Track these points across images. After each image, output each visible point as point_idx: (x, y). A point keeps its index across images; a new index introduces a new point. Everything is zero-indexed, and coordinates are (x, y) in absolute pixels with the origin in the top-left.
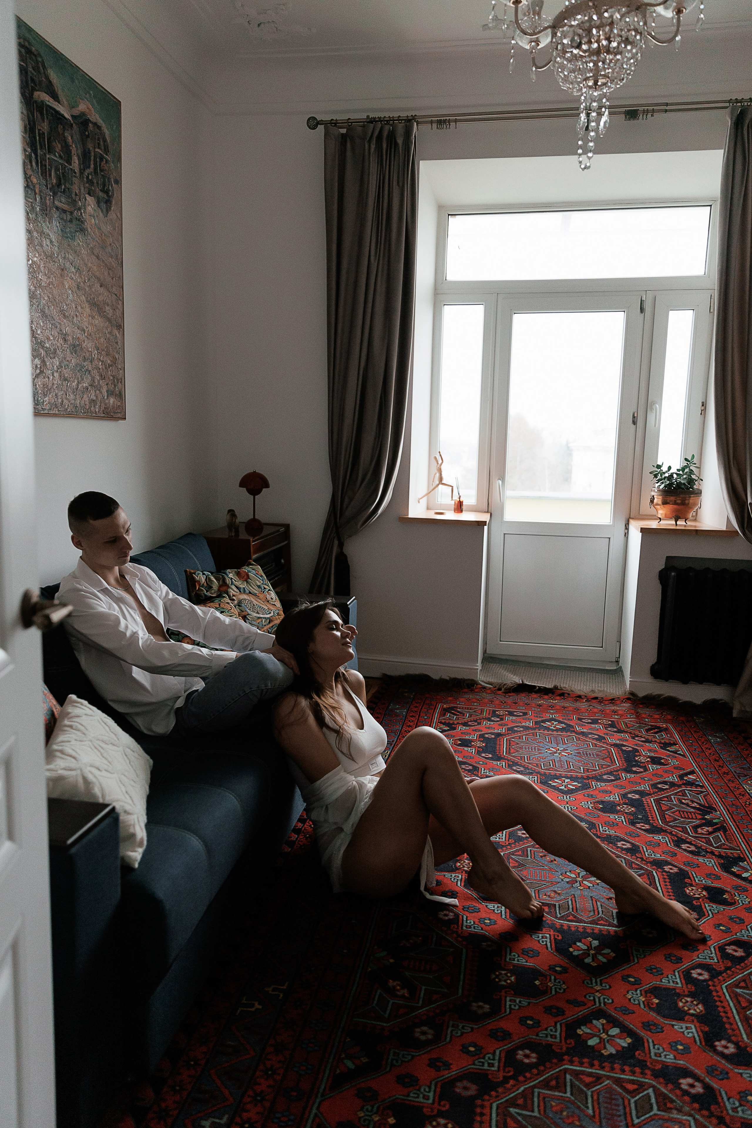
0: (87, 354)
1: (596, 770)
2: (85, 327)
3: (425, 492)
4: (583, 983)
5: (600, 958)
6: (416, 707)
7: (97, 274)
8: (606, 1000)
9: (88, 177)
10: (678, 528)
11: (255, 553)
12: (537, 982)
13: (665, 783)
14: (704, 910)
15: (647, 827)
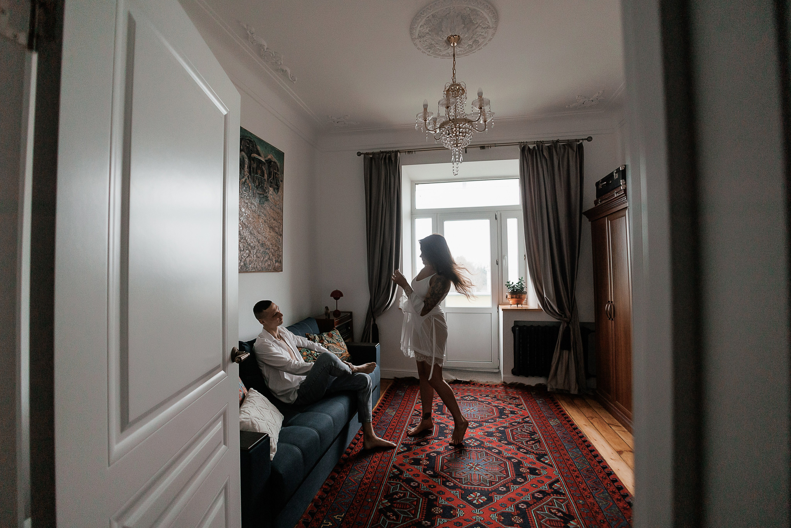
0: (268, 247)
2: (267, 237)
5: (480, 500)
6: (408, 392)
7: (273, 216)
8: (481, 519)
9: (270, 181)
10: (518, 308)
11: (336, 325)
12: (452, 512)
14: (527, 478)
15: (506, 442)
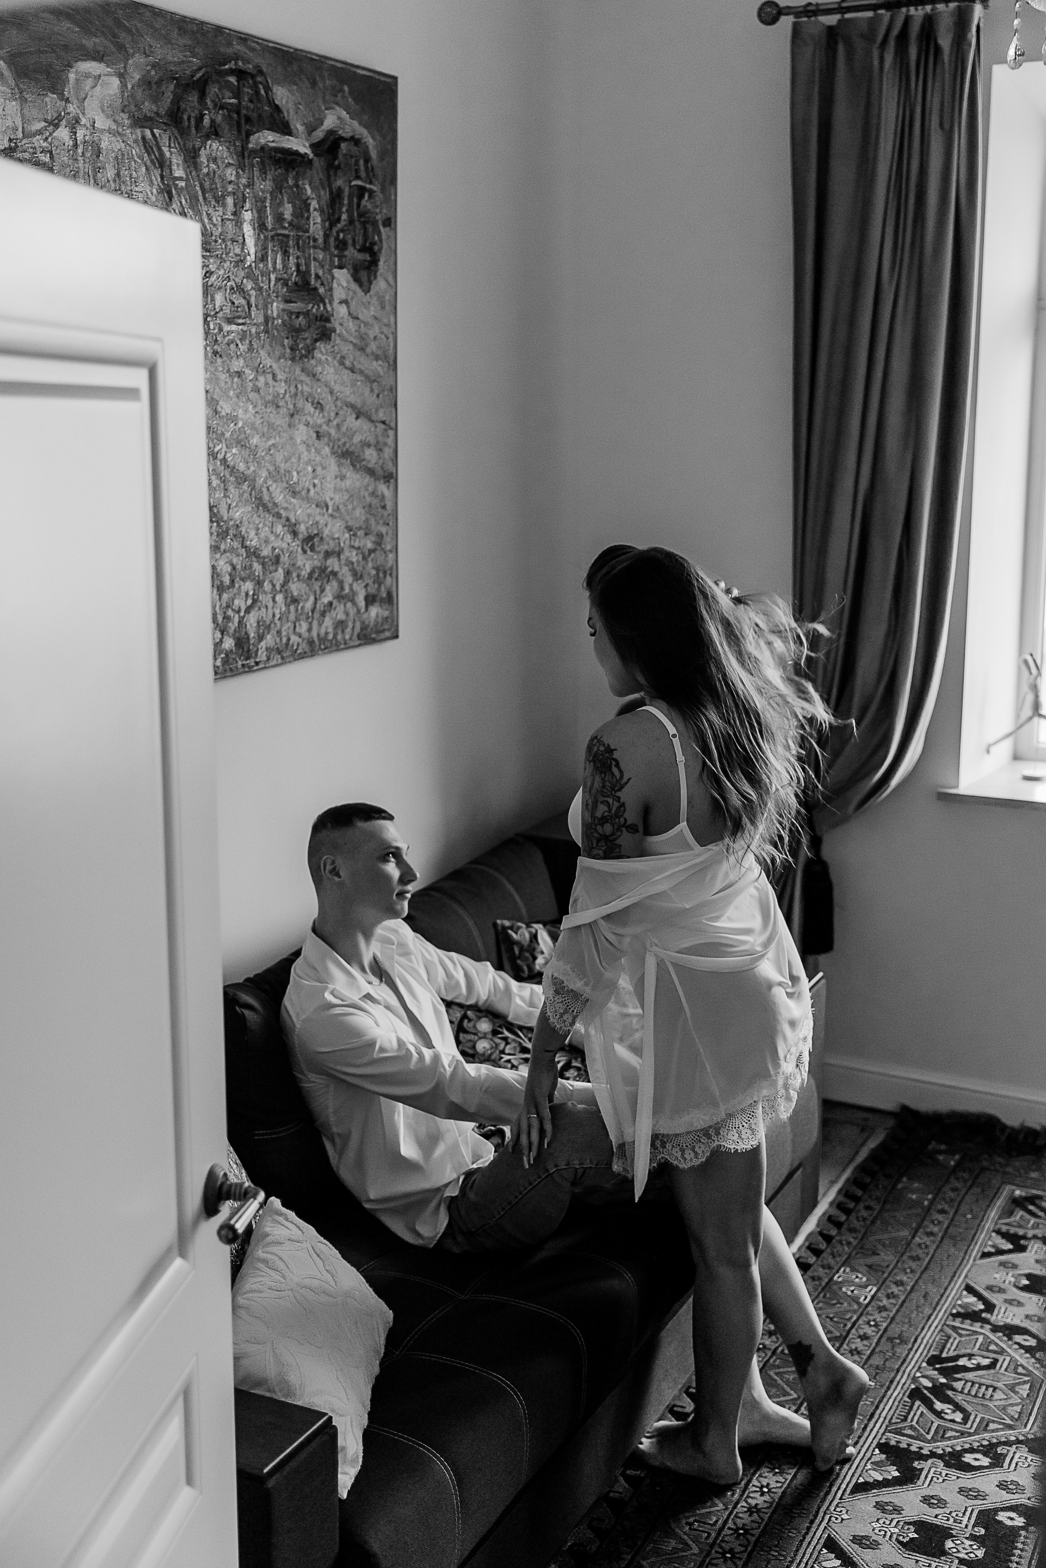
2: (328, 500)
3: (1008, 725)
7: (352, 399)
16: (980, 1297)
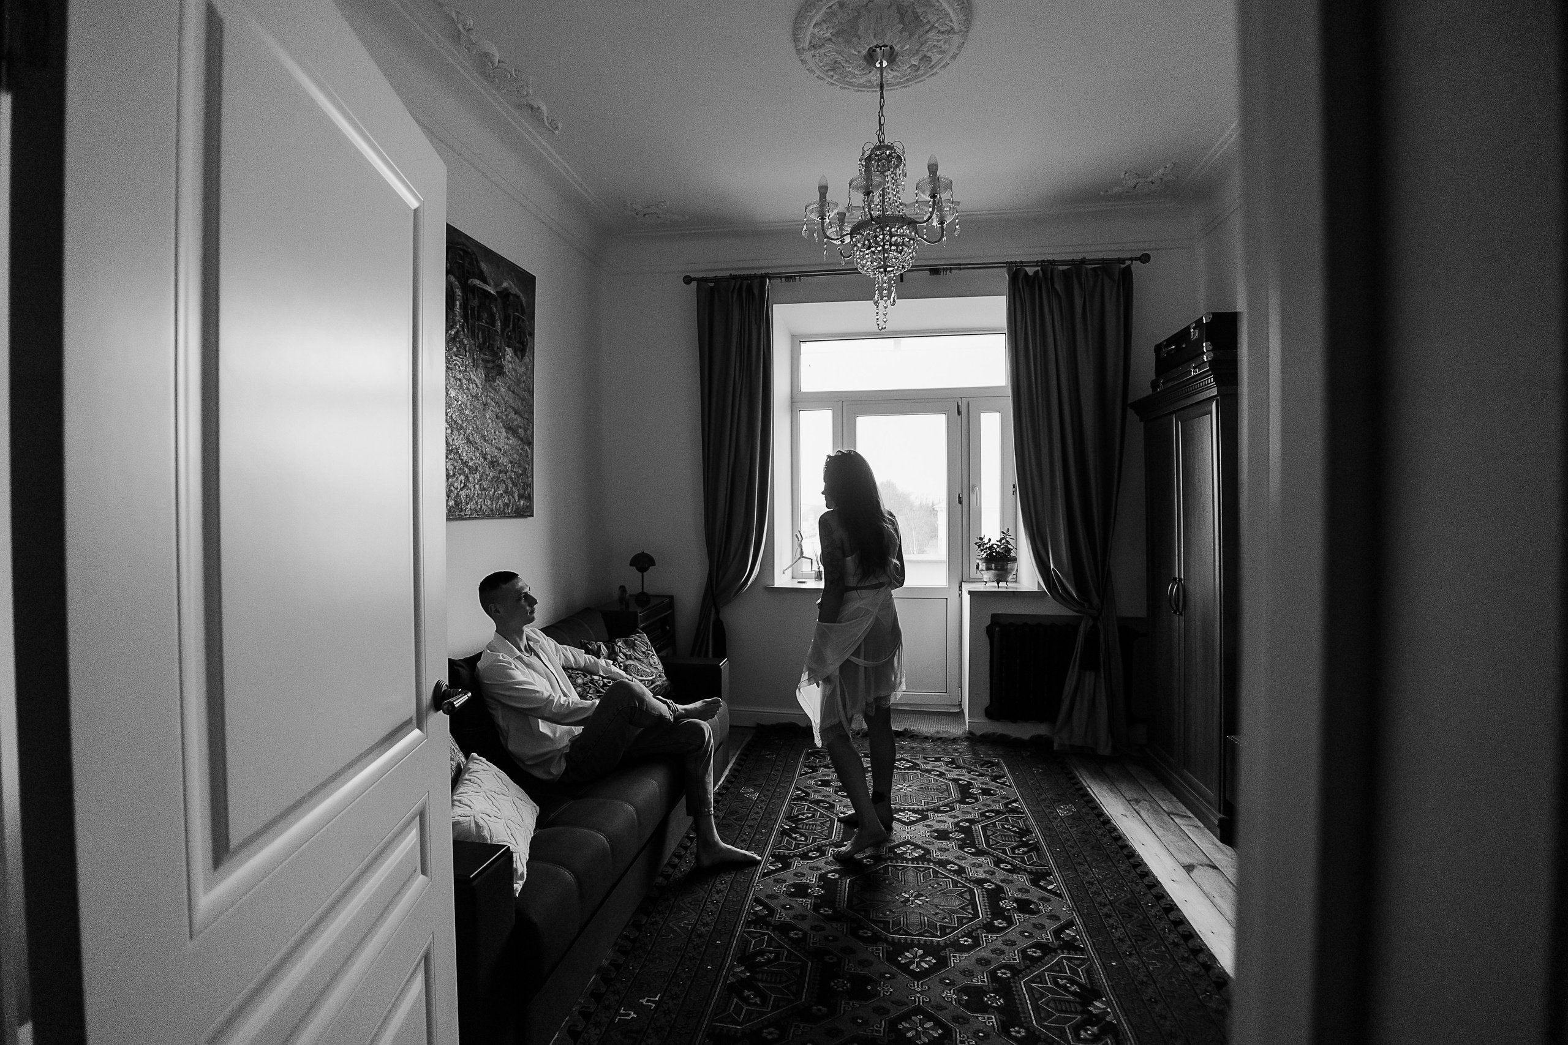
0: (503, 467)
1: (935, 803)
2: (501, 447)
3: (790, 563)
4: (907, 986)
5: (923, 964)
6: (784, 753)
7: (513, 405)
8: (924, 999)
9: (507, 334)
10: (1000, 590)
11: (641, 623)
12: (869, 988)
13: (992, 811)
14: (1013, 919)
15: (973, 850)
16: (803, 791)
